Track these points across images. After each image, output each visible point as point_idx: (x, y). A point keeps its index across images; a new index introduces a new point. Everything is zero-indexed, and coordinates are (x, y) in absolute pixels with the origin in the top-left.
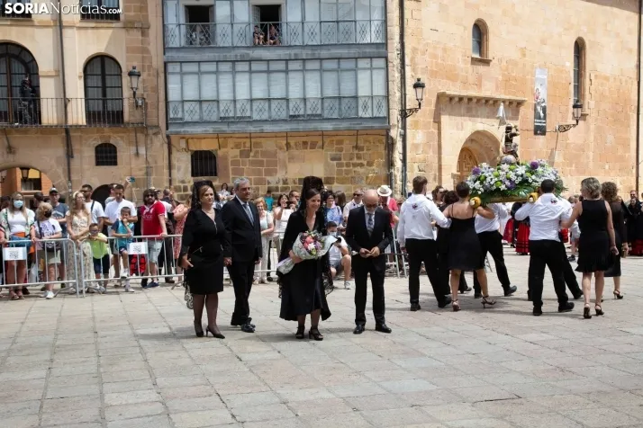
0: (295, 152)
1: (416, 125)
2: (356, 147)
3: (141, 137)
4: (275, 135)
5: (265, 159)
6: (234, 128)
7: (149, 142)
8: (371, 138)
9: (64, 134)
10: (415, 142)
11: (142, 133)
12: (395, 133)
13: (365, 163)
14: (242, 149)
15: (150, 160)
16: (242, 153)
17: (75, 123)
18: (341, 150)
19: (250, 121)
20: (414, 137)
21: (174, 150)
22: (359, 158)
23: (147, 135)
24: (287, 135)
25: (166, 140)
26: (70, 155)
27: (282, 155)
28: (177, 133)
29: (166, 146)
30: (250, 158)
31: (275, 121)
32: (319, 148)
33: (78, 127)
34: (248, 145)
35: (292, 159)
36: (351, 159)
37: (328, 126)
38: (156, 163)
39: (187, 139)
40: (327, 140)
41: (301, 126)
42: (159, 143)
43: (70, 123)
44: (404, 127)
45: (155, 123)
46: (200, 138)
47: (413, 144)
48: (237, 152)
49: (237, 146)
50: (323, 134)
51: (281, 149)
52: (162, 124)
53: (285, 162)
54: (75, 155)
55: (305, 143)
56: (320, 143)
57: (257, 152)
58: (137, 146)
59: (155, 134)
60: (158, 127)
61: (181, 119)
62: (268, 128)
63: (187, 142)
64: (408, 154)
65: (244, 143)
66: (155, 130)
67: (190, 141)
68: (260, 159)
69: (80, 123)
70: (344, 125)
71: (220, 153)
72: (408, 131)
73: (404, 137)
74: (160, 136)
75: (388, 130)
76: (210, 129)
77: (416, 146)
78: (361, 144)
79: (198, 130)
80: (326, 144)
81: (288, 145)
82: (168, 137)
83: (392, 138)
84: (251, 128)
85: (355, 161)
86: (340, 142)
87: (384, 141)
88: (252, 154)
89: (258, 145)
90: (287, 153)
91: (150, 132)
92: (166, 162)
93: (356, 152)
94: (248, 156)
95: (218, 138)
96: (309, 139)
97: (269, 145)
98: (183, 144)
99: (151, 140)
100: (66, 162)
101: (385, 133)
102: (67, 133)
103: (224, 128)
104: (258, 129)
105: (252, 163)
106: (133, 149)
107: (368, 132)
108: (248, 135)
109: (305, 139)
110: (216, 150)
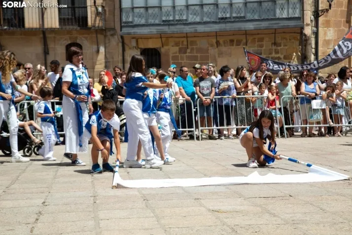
0: (224, 49)
1: (327, 24)
2: (275, 44)
3: (101, 37)
4: (207, 35)
5: (199, 55)
6: (173, 29)
7: (107, 41)
8: (287, 36)
9: (42, 36)
10: (327, 38)
11: (102, 34)
12: (308, 31)
13: (282, 57)
14: (181, 46)
15: (107, 56)
16: (180, 51)
17: (49, 26)
18: (261, 46)
19: (186, 23)
20: (325, 34)
21: (127, 48)
22: (277, 52)
23: (105, 36)
24: (216, 34)
25: (120, 40)
26: (46, 52)
27: (213, 51)
28: (129, 34)
29: (120, 44)
30: (187, 54)
31: (206, 23)
32: (244, 45)
33: (52, 30)
34: (185, 43)
35: (221, 54)
36: (271, 54)
37: (250, 26)
38: (113, 58)
39: (137, 39)
40: (250, 38)
41: (228, 26)
42: (115, 42)
43: (46, 26)
44: (317, 26)
45: (112, 26)
46: (147, 38)
47: (325, 40)
48: (176, 49)
49: (177, 44)
50: (246, 33)
51: (212, 46)
52: (118, 27)
53: (215, 57)
54: (51, 52)
55: (232, 41)
56: (244, 41)
57: (192, 49)
58: (98, 46)
59: (112, 35)
60: (114, 29)
61: (132, 22)
62: (201, 28)
63: (137, 41)
64: (320, 49)
65: (183, 42)
66: (112, 32)
67: (140, 40)
68: (195, 54)
69: (54, 26)
70: (264, 24)
71: (163, 50)
72: (320, 29)
73: (316, 34)
74: (116, 37)
75: (302, 28)
76: (154, 30)
77: (327, 42)
78: (278, 40)
79: (145, 31)
80: (250, 41)
81: (218, 43)
82: (122, 37)
83: (305, 35)
84: (187, 29)
85: (274, 55)
86: (261, 40)
87: (299, 38)
88: (189, 51)
89: (193, 43)
90: (217, 50)
91: (108, 33)
92: (121, 58)
93: (274, 47)
94: (185, 52)
95: (161, 38)
96: (235, 38)
97: (202, 43)
98: (134, 43)
99: (109, 40)
100: (43, 58)
101: (299, 31)
102: (44, 34)
103: (165, 29)
104: (192, 30)
105: (189, 58)
106: (95, 47)
107: (285, 31)
108: (185, 36)
109: (232, 38)
110: (160, 48)
